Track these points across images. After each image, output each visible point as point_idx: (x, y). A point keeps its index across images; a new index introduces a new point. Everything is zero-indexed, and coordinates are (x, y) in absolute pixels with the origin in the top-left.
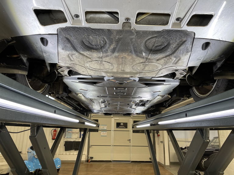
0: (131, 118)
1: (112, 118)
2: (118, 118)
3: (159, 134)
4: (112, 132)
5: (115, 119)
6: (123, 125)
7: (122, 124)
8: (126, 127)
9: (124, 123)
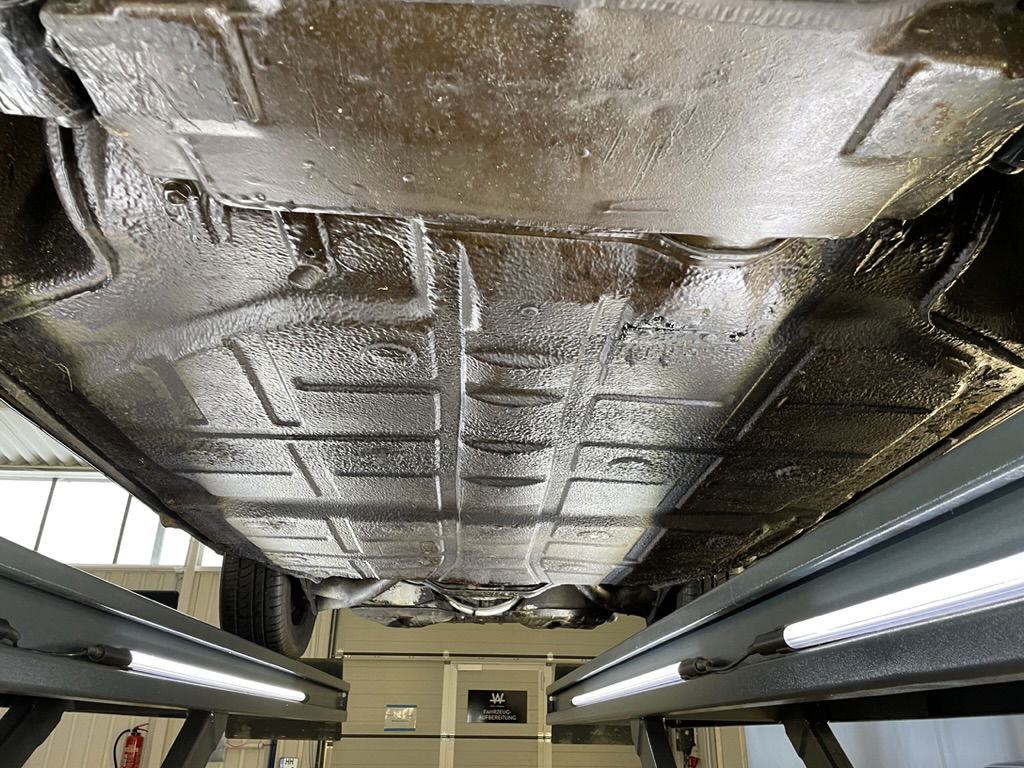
0: (548, 664)
1: (448, 663)
3: (694, 754)
4: (447, 748)
5: (459, 672)
6: (505, 706)
7: (497, 699)
8: (520, 716)
9: (508, 695)
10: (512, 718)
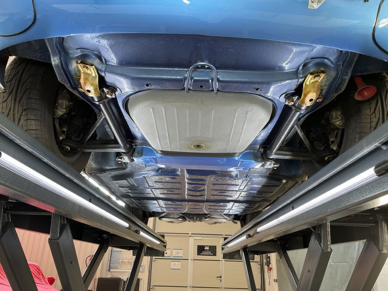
0: (223, 237)
1: (191, 236)
2: (201, 238)
3: (270, 266)
4: (190, 263)
5: (195, 240)
6: (209, 250)
7: (207, 248)
8: (215, 254)
9: (210, 247)
10: (212, 254)
